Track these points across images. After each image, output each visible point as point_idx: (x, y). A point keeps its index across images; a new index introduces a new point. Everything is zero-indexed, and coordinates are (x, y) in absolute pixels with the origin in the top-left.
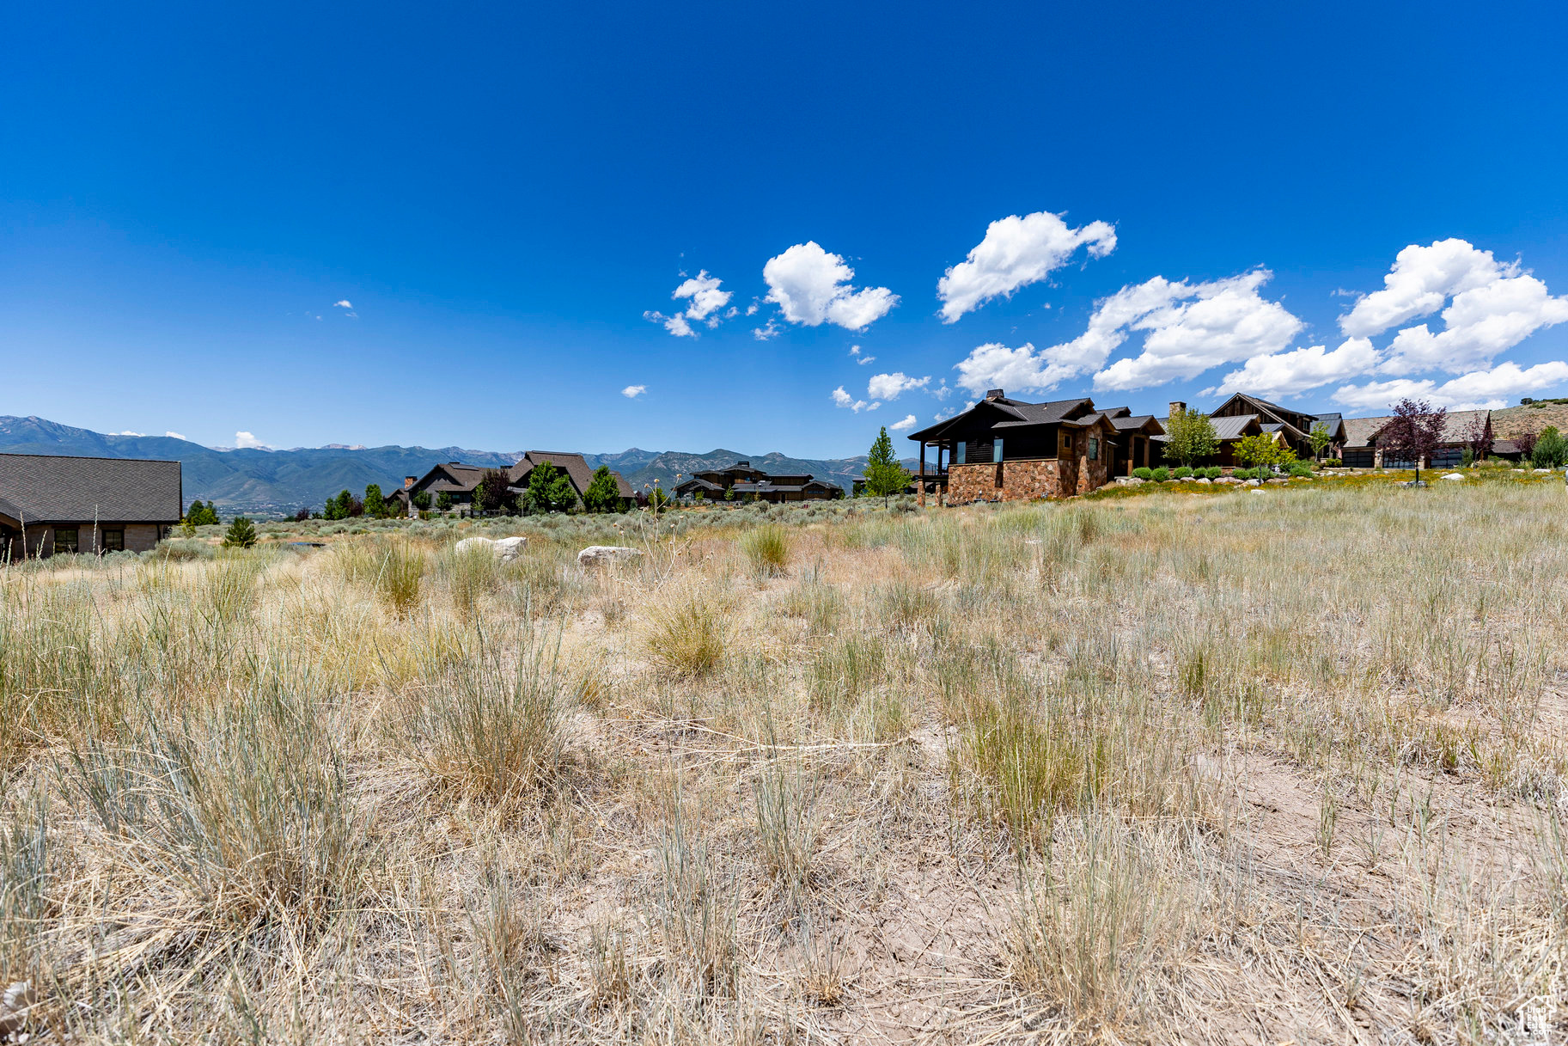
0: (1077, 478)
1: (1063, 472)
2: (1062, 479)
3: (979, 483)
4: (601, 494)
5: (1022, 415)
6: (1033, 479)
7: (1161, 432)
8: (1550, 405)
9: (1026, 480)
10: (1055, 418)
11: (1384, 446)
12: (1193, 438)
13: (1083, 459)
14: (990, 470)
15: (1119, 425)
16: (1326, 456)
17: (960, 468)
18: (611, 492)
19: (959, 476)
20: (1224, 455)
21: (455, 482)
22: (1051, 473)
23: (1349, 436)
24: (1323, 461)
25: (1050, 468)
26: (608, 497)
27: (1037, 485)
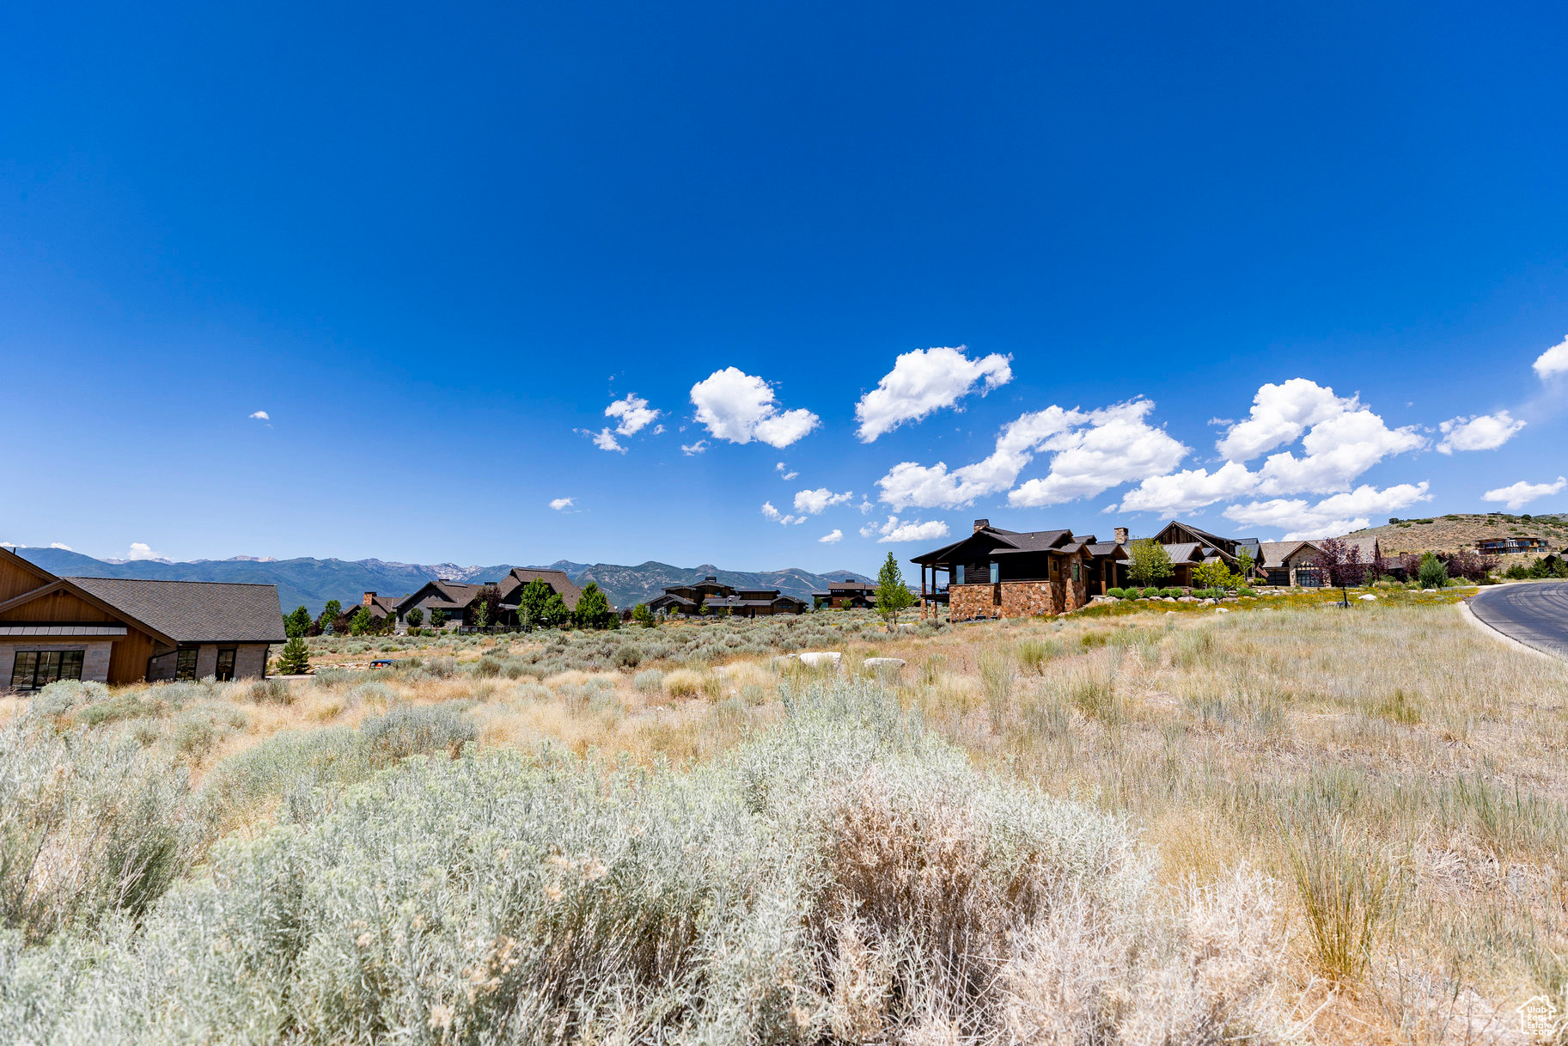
0: (1065, 597)
1: (1054, 592)
2: (1053, 598)
3: (978, 601)
4: (590, 611)
5: (1014, 543)
6: (1029, 598)
7: (1126, 557)
8: (1414, 524)
9: (1023, 599)
10: (1045, 547)
11: (1296, 567)
12: (1153, 562)
13: (1069, 581)
14: (988, 590)
15: (1093, 550)
16: (1250, 575)
17: (960, 588)
18: (601, 608)
19: (959, 595)
20: (1180, 576)
21: (446, 598)
22: (1045, 593)
23: (1266, 558)
24: (1250, 580)
25: (1043, 588)
26: (598, 612)
27: (1033, 603)
